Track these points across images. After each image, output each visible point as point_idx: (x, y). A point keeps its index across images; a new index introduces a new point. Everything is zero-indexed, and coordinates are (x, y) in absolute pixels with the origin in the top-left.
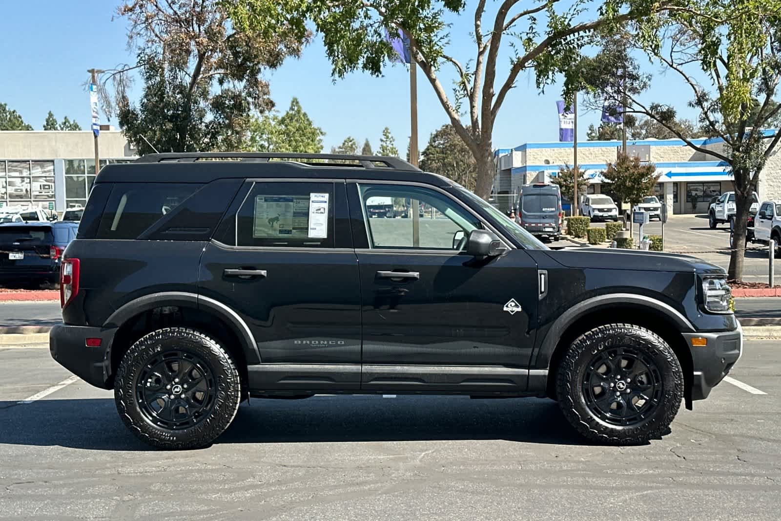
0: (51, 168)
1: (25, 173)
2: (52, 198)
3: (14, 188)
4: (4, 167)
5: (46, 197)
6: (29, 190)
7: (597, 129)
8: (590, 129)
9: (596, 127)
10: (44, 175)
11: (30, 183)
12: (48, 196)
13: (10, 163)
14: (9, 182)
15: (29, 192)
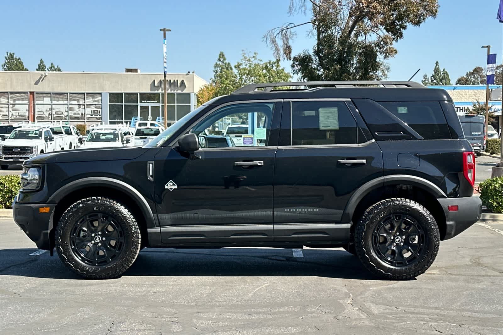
0: (100, 98)
1: (81, 102)
2: (99, 119)
3: (73, 112)
4: (67, 97)
5: (96, 119)
6: (83, 114)
7: (430, 78)
8: (424, 78)
9: (429, 76)
10: (94, 103)
11: (85, 109)
12: (97, 118)
13: (71, 95)
14: (70, 108)
15: (84, 116)
